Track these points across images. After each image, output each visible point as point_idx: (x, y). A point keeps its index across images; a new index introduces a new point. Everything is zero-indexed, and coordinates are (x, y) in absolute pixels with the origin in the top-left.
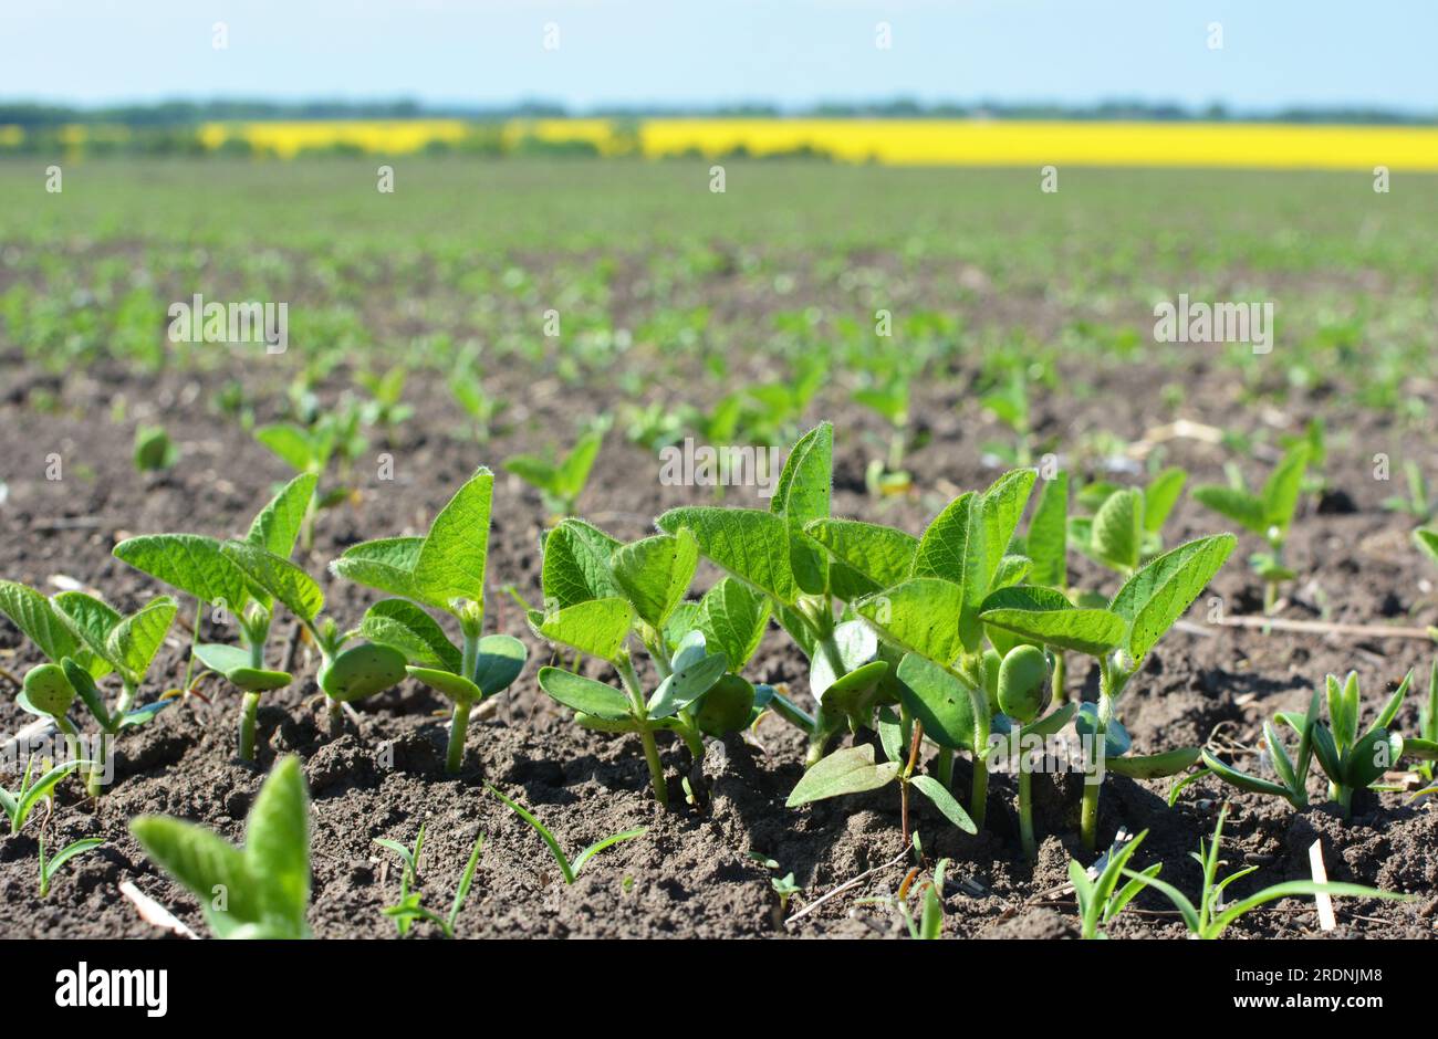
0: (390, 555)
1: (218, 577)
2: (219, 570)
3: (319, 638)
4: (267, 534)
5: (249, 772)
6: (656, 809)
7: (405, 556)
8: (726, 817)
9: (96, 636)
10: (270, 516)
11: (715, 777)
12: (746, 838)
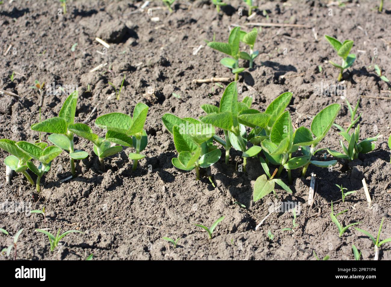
0: (110, 118)
1: (59, 127)
2: (59, 125)
3: (96, 144)
4: (70, 113)
5: (85, 184)
6: (200, 183)
7: (114, 118)
8: (221, 186)
9: (31, 151)
10: (70, 107)
11: (215, 174)
12: (228, 191)
